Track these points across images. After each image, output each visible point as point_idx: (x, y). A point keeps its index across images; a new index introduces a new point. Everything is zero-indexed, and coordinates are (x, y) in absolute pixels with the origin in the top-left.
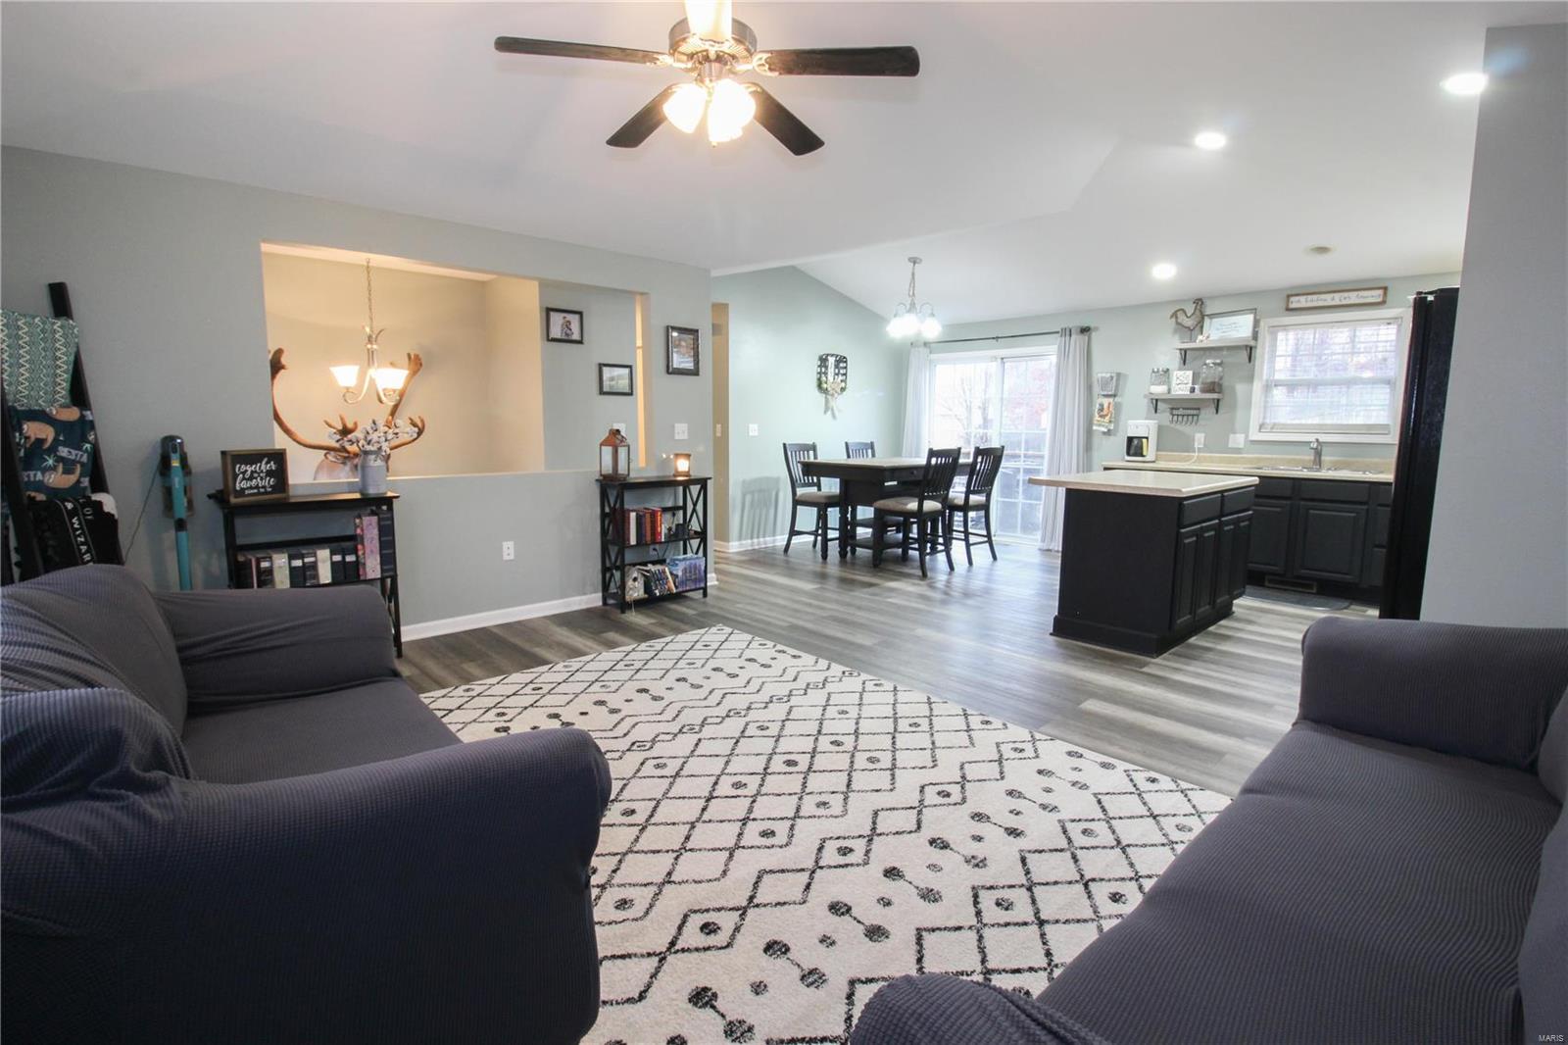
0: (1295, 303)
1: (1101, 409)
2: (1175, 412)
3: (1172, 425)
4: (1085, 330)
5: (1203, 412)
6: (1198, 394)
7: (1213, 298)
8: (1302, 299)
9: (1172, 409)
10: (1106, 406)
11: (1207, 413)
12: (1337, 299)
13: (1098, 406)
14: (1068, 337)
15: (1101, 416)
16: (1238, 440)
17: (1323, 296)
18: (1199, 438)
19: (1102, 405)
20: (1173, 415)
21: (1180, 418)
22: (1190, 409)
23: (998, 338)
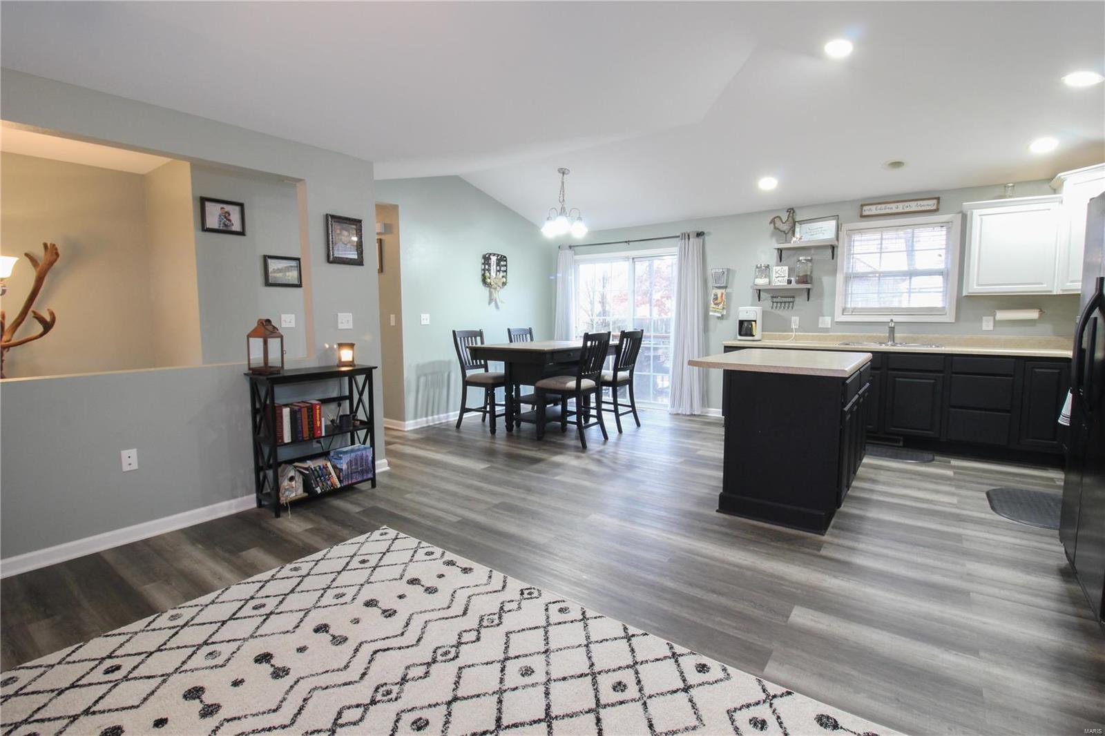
0: (868, 210)
1: (716, 299)
2: (775, 300)
3: (773, 311)
4: (699, 235)
5: (797, 300)
6: (794, 285)
7: (801, 208)
8: (873, 207)
9: (772, 297)
10: (719, 296)
11: (800, 301)
12: (901, 207)
13: (713, 296)
14: (687, 240)
15: (715, 304)
16: (826, 321)
17: (891, 205)
18: (795, 321)
19: (716, 295)
20: (773, 302)
21: (779, 305)
22: (788, 297)
23: (629, 241)
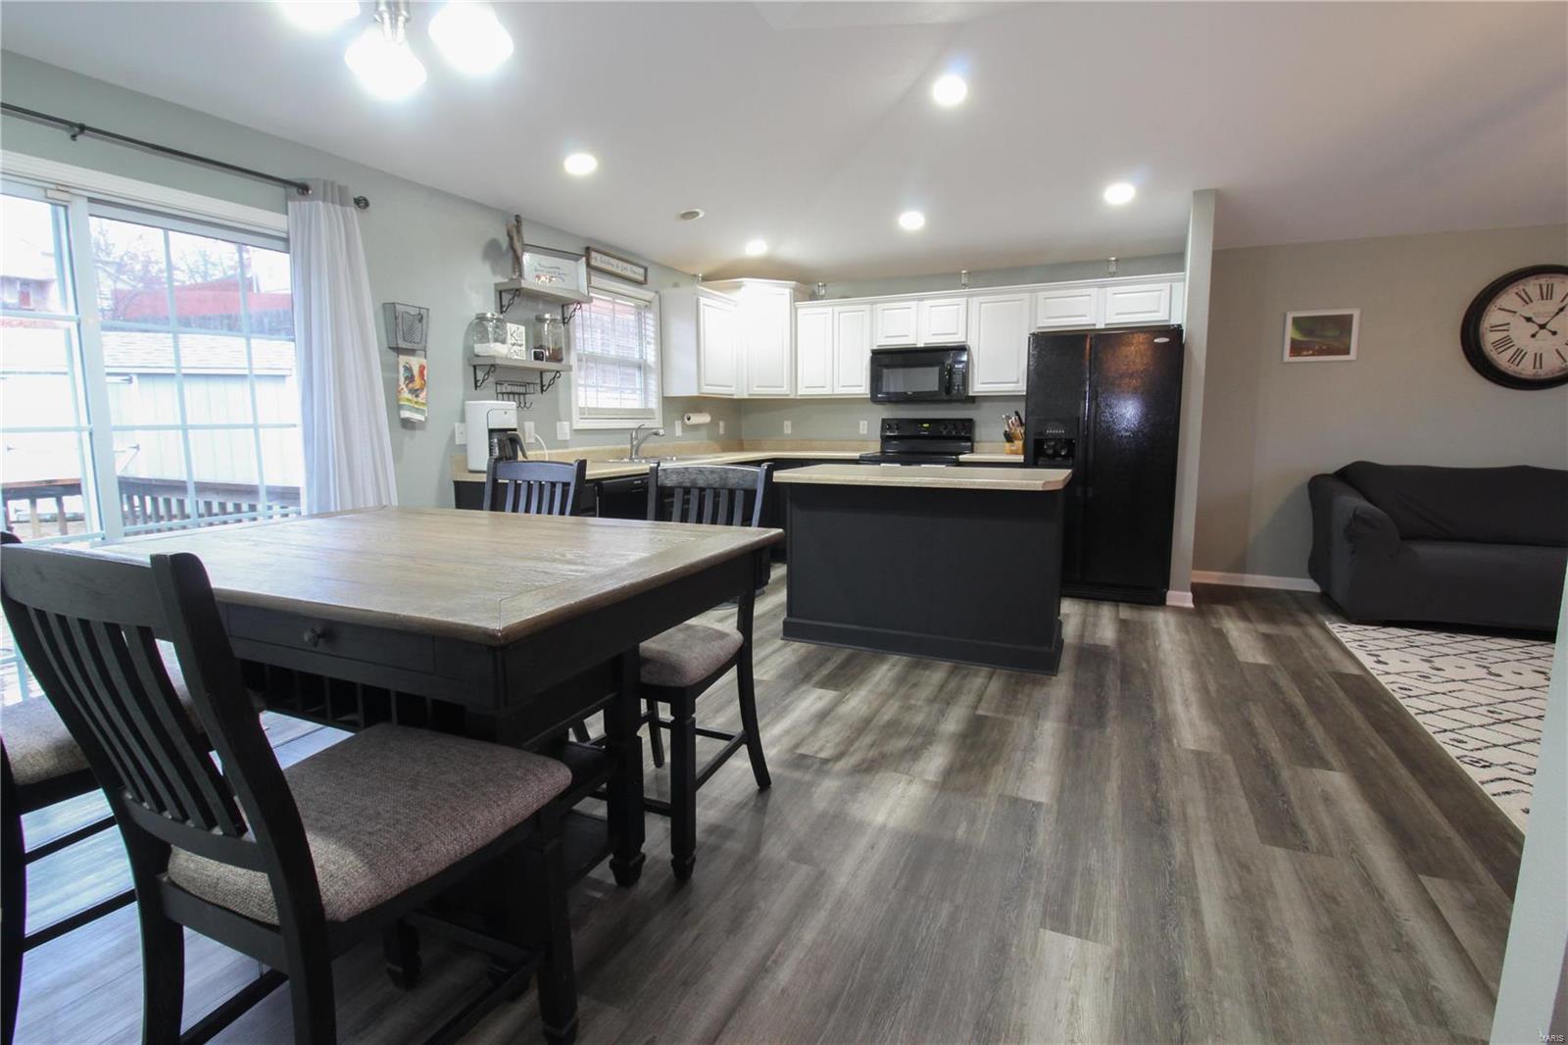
1: (411, 379)
2: (500, 388)
4: (360, 202)
6: (545, 363)
8: (599, 257)
9: (497, 383)
10: (415, 371)
11: (534, 393)
12: (620, 267)
13: (402, 370)
15: (411, 392)
16: (564, 430)
17: (612, 261)
19: (408, 369)
20: (498, 393)
21: (505, 398)
23: (82, 128)
